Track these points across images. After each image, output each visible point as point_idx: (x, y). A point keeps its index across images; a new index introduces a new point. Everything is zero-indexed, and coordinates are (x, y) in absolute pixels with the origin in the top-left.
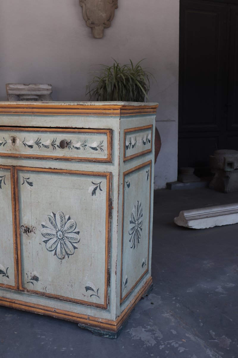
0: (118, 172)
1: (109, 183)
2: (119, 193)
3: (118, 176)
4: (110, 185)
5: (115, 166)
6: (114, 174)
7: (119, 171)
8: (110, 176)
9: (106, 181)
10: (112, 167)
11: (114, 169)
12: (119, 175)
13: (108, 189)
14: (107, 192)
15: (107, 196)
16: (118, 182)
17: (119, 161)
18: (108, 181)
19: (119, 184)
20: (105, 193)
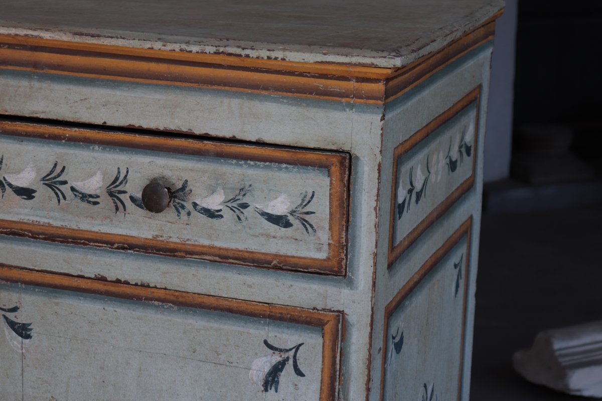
0: (370, 313)
1: (334, 350)
2: (368, 390)
3: (369, 329)
4: (334, 358)
5: (357, 288)
6: (352, 318)
7: (372, 309)
8: (338, 326)
9: (321, 340)
10: (346, 291)
11: (354, 302)
12: (372, 325)
13: (326, 371)
14: (322, 380)
15: (324, 396)
16: (369, 351)
17: (375, 273)
18: (328, 343)
19: (370, 355)
20: (316, 386)
